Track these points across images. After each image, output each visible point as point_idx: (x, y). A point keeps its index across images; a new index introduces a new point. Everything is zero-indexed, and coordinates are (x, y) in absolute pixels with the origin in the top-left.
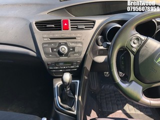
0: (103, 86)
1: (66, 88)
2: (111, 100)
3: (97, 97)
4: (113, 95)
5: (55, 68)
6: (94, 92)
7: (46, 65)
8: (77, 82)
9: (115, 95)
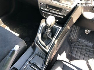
0: (80, 39)
1: (47, 29)
2: (81, 51)
3: (72, 44)
4: (85, 48)
5: (45, 9)
6: (71, 41)
7: (39, 4)
8: (59, 28)
9: (86, 49)
